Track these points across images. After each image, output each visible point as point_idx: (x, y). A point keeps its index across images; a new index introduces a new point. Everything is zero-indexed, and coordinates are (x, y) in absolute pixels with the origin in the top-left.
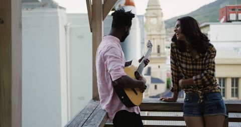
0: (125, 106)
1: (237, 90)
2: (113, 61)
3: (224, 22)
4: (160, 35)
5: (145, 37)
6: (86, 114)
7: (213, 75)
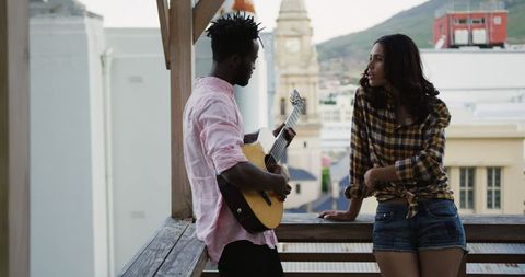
0: (245, 231)
1: (471, 193)
2: (217, 130)
3: (443, 47)
4: (307, 75)
5: (278, 79)
6: (159, 250)
7: (440, 160)
